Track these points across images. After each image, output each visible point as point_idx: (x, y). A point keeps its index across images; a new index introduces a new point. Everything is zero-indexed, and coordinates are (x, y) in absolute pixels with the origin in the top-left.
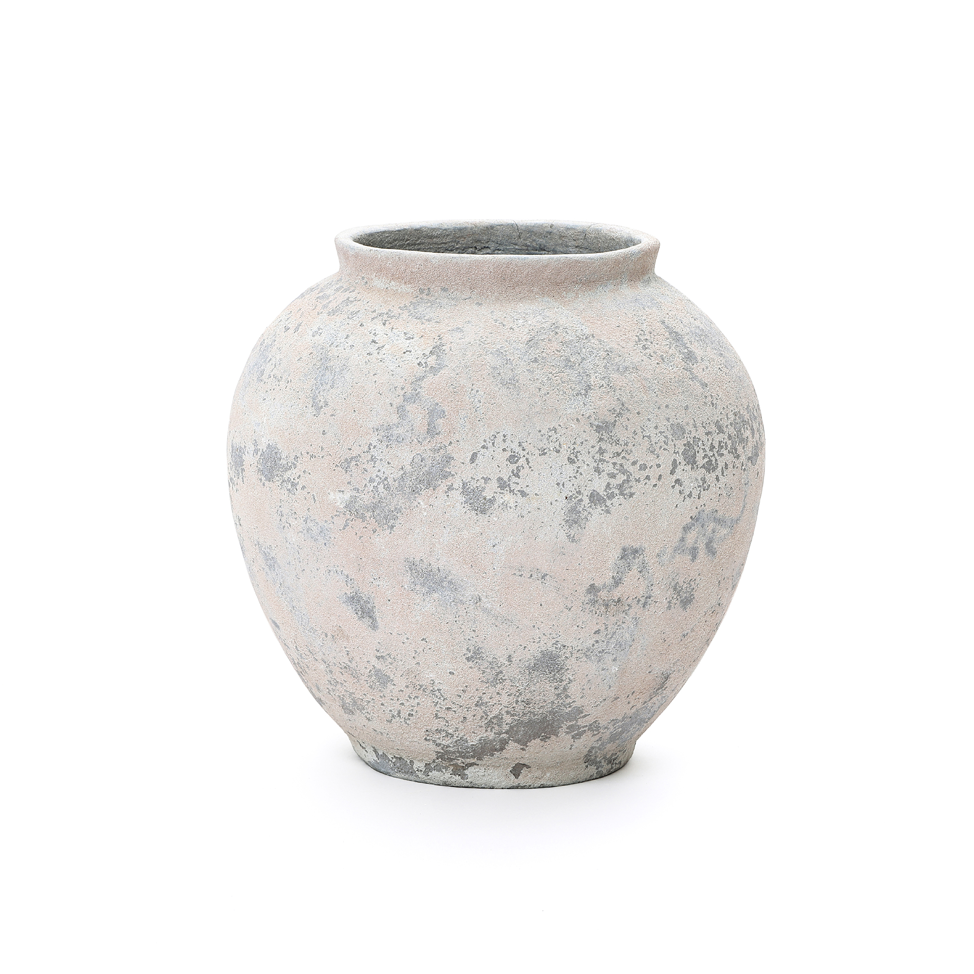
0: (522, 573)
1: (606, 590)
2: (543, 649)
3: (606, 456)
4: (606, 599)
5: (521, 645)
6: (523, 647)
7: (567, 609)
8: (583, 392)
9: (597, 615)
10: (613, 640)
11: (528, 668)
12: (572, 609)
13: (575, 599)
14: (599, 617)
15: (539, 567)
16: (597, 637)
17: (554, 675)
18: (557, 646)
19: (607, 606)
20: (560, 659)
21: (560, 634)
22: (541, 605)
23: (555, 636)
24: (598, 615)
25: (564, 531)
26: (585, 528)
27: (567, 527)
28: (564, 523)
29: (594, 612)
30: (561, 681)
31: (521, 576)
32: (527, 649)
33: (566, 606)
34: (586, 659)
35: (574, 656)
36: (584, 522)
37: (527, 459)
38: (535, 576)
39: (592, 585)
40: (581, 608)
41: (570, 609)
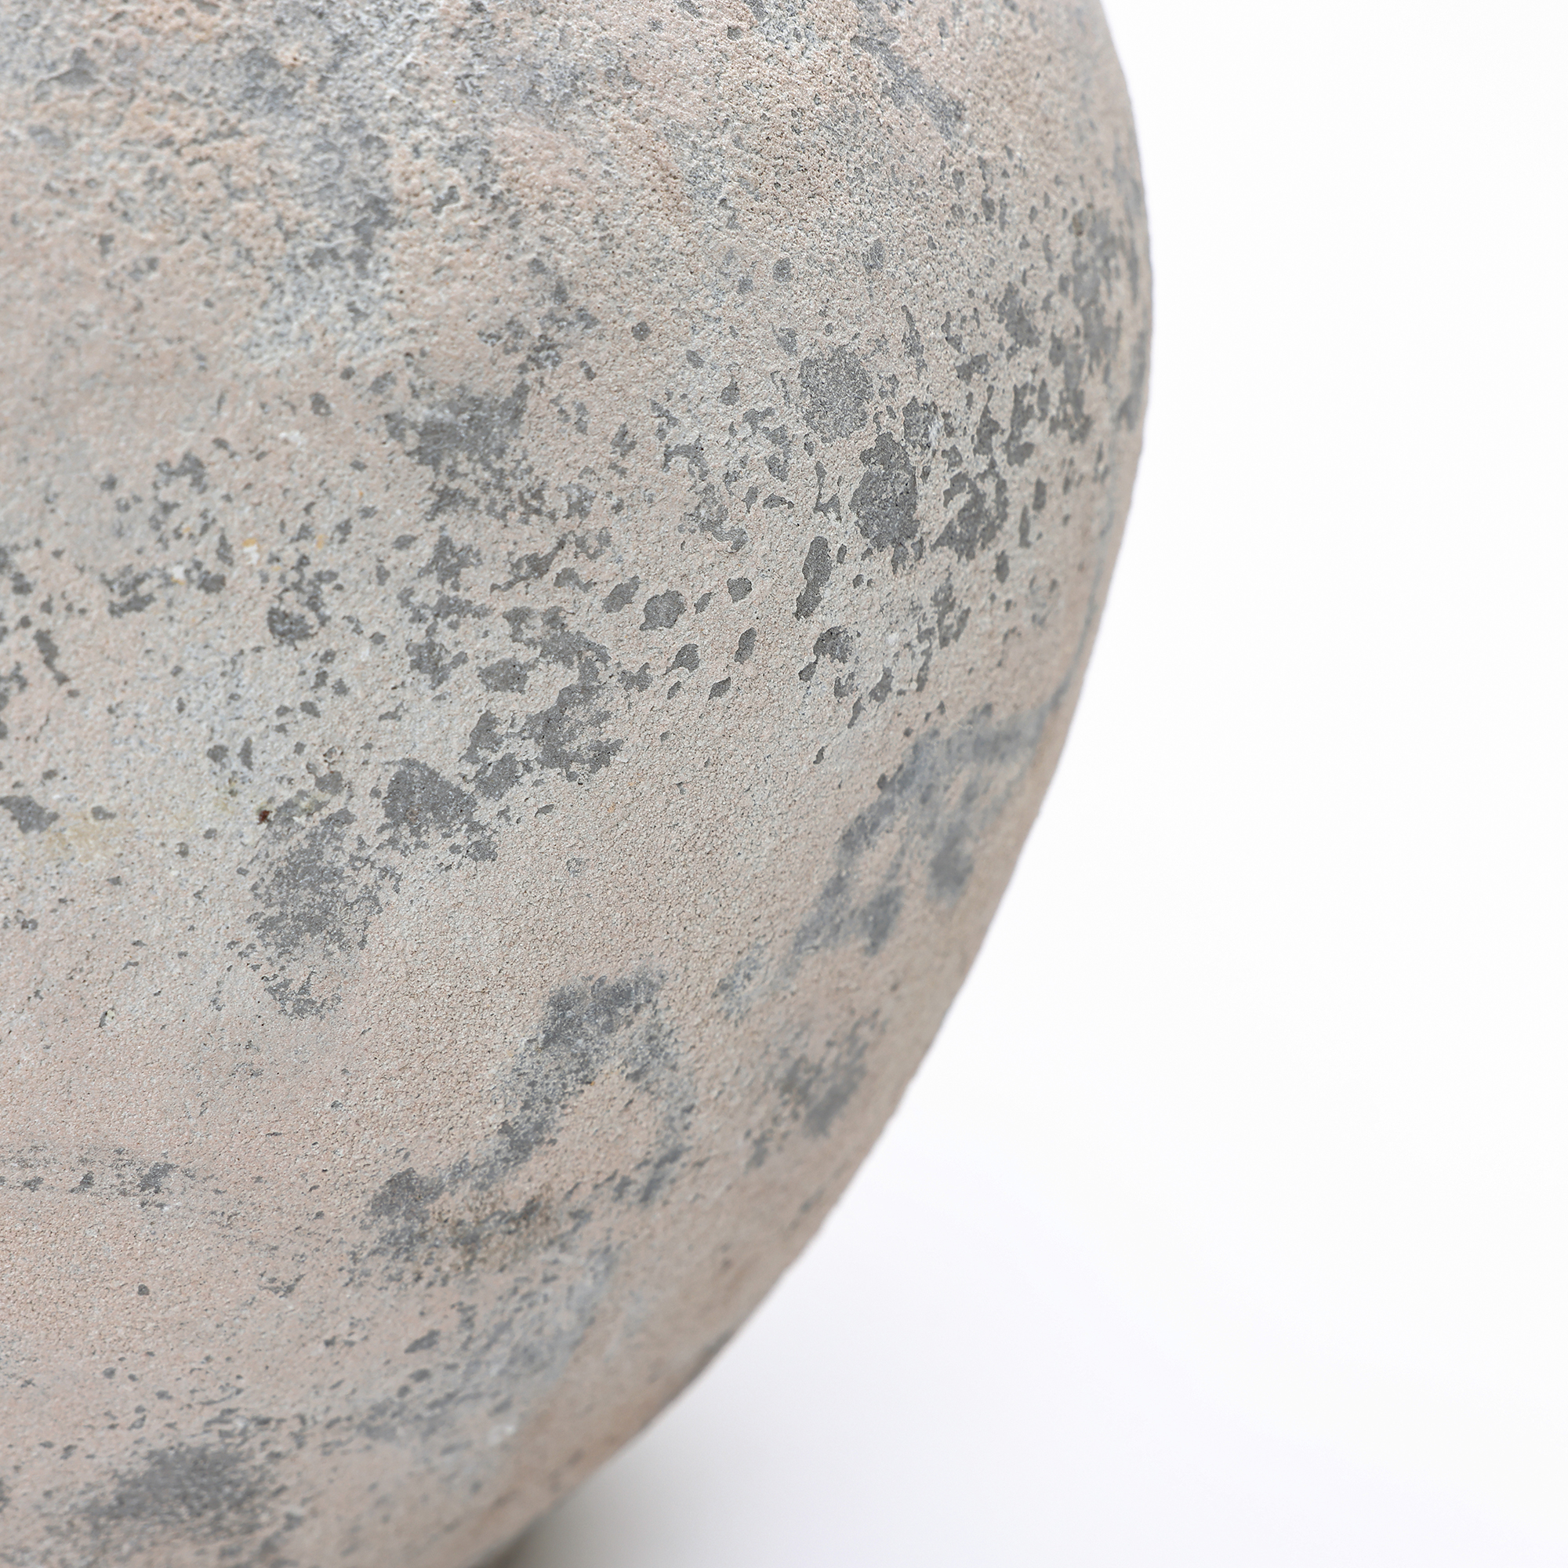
0: (39, 1172)
1: (469, 1182)
2: (160, 1444)
3: (476, 583)
4: (468, 1217)
5: (48, 1445)
6: (59, 1447)
7: (276, 1290)
8: (347, 241)
9: (423, 1283)
10: (501, 1351)
11: (92, 1512)
12: (302, 1286)
13: (314, 1245)
14: (436, 1290)
15: (124, 1142)
16: (421, 1360)
17: (219, 1518)
18: (227, 1428)
19: (469, 1242)
20: (242, 1466)
21: (242, 1383)
22: (143, 1290)
23: (214, 1393)
24: (430, 1284)
25: (255, 968)
26: (362, 943)
27: (272, 952)
28: (250, 934)
29: (408, 1277)
30: (250, 1529)
31: (33, 1184)
32: (77, 1456)
33: (273, 1280)
34: (367, 1441)
35: (313, 1443)
36: (358, 916)
37: (43, 639)
38: (106, 1179)
39: (399, 1176)
40: (346, 1276)
41: (290, 1289)
